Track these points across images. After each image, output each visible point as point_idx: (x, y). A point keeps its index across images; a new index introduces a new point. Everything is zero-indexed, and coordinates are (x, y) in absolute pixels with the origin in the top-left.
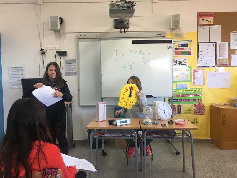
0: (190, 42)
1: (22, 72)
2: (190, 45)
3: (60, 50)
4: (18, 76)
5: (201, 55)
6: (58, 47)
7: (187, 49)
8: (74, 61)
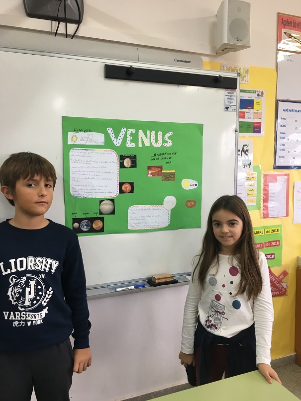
0: (258, 95)
2: (258, 103)
5: (283, 135)
7: (252, 116)
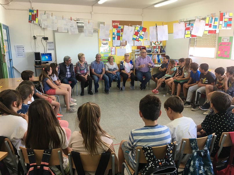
1: (23, 49)
3: (44, 37)
4: (21, 50)
6: (43, 35)
8: (52, 43)
